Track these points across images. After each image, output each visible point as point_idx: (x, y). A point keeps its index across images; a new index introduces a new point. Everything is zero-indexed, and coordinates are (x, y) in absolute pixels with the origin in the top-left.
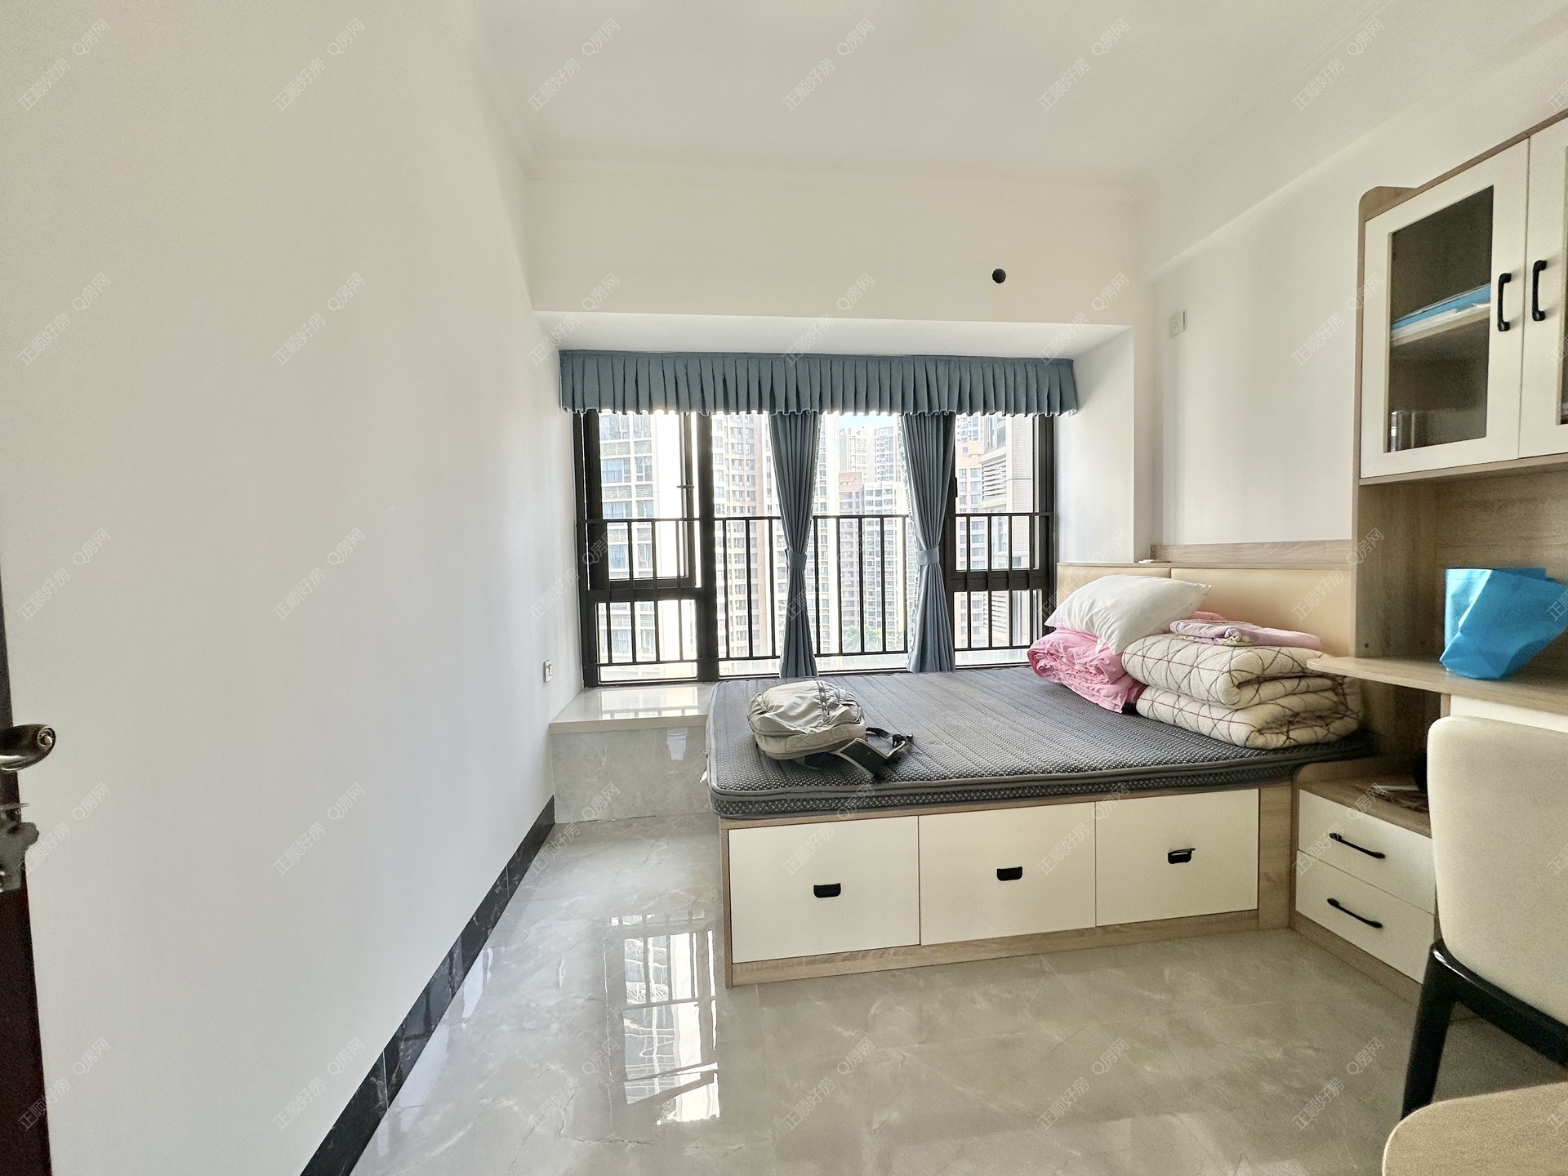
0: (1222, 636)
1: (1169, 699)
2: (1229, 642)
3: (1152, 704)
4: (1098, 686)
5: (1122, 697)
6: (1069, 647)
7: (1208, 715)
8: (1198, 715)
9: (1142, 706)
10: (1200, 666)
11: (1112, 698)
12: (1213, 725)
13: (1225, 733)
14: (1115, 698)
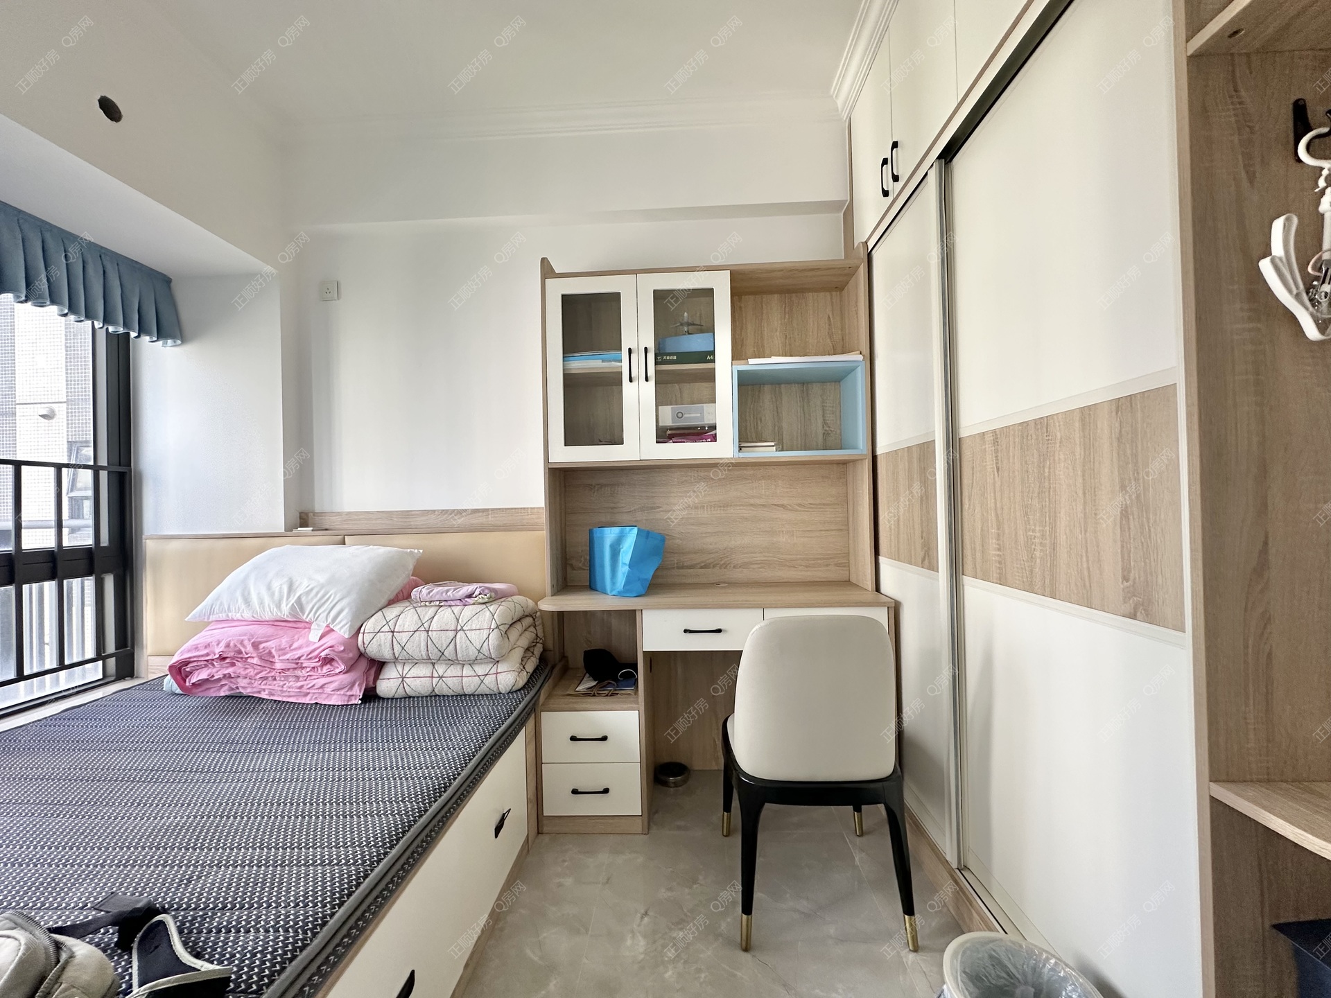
0: (470, 596)
1: (423, 670)
2: (480, 601)
3: (403, 680)
4: (322, 681)
5: (360, 685)
6: (261, 643)
7: (472, 673)
8: (462, 677)
9: (387, 685)
10: (464, 628)
11: (346, 689)
12: (480, 682)
13: (493, 686)
14: (351, 688)
